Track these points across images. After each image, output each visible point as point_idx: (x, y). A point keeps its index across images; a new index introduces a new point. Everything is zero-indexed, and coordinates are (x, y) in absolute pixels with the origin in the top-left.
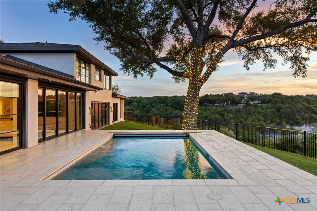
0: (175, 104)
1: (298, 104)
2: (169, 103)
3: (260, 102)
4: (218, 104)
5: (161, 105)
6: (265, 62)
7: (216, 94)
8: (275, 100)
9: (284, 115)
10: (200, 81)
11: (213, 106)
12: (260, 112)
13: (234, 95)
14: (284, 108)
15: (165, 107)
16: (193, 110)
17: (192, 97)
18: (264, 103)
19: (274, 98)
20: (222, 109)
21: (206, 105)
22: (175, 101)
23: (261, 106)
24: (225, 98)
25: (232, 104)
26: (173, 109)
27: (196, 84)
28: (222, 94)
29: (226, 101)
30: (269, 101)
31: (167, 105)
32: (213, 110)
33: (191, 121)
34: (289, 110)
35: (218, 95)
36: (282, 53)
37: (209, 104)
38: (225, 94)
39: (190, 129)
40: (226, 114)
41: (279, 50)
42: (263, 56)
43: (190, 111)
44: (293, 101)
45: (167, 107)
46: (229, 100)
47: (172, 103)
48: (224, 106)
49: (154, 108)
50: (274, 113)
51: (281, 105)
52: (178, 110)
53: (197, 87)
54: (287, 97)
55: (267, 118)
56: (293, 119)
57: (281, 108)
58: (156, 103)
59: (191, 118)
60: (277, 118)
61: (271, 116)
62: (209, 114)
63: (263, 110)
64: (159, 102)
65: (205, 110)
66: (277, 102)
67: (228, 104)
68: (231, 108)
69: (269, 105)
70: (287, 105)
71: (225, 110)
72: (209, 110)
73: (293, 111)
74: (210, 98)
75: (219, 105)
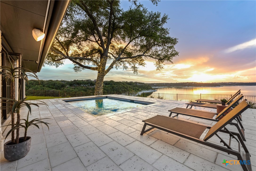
0: (51, 85)
1: (120, 85)
2: (46, 84)
3: (105, 84)
4: (82, 85)
5: (39, 86)
6: (124, 67)
7: (81, 80)
8: (111, 83)
9: (115, 90)
10: (105, 72)
11: (80, 86)
12: (105, 89)
13: (91, 81)
14: (115, 87)
15: (42, 87)
16: (101, 86)
17: (101, 79)
18: (106, 85)
19: (111, 82)
20: (85, 88)
21: (75, 86)
22: (51, 83)
23: (105, 86)
24: (87, 82)
25: (91, 85)
26: (50, 88)
27: (103, 73)
28: (85, 80)
29: (88, 83)
30: (109, 84)
31: (44, 86)
32: (80, 89)
33: (101, 91)
34: (117, 87)
35: (82, 81)
36: (130, 64)
37: (77, 85)
38: (86, 80)
39: (100, 95)
40: (88, 90)
41: (129, 63)
42: (123, 64)
43: (100, 86)
44: (118, 84)
45: (43, 87)
46: (89, 83)
47: (48, 85)
48: (86, 86)
49: (31, 88)
50: (111, 89)
51: (114, 85)
52: (54, 89)
53: (104, 75)
54: (116, 82)
55: (108, 91)
56: (118, 91)
57: (114, 87)
58: (33, 84)
59: (100, 90)
60: (112, 91)
61: (110, 90)
62: (78, 91)
63: (106, 88)
64: (36, 84)
65: (74, 88)
66: (112, 84)
67: (89, 85)
68: (90, 87)
69: (109, 85)
70: (116, 85)
71: (87, 88)
72: (77, 88)
73: (118, 88)
74: (77, 82)
75: (84, 86)
